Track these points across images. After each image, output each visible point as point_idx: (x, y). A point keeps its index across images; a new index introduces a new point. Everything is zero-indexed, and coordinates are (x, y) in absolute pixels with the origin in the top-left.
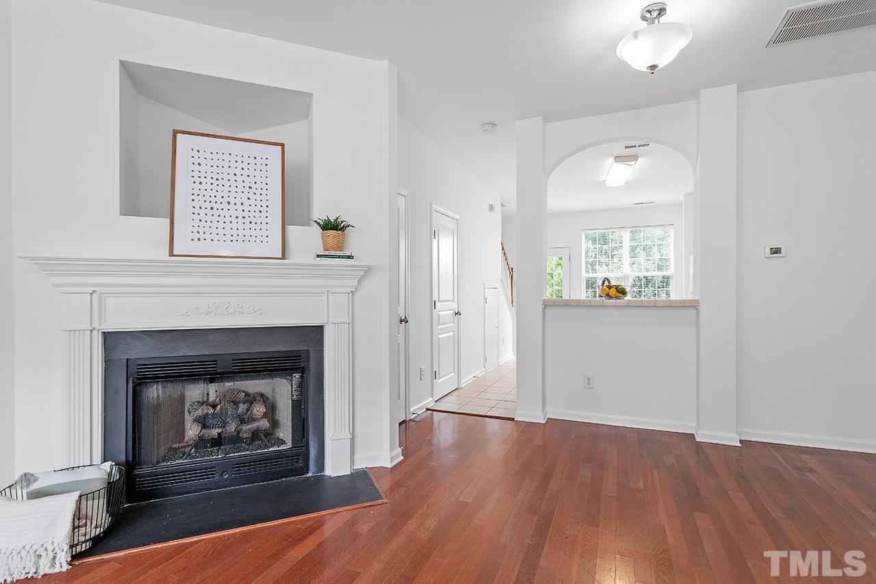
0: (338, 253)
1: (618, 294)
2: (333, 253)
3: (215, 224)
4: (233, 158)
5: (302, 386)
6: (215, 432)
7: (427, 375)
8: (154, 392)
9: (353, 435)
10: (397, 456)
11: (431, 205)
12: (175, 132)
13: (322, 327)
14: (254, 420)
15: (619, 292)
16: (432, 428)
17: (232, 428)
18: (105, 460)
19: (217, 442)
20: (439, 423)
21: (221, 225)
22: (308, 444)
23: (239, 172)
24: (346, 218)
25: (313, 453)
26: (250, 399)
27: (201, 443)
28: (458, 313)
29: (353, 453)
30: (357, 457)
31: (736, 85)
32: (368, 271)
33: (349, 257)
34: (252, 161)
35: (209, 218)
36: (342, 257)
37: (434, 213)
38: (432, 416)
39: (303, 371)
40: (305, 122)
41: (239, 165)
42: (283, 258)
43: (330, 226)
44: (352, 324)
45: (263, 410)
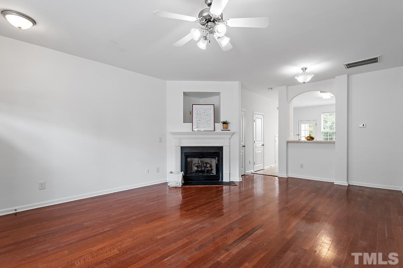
0: (226, 129)
1: (311, 139)
2: (225, 129)
3: (200, 124)
4: (204, 109)
5: (218, 160)
6: (200, 169)
7: (252, 163)
8: (189, 159)
9: (230, 172)
10: (241, 179)
11: (253, 112)
12: (193, 105)
13: (223, 147)
14: (207, 168)
15: (311, 138)
16: (253, 179)
17: (203, 169)
18: (181, 172)
19: (200, 172)
20: (256, 179)
21: (202, 124)
22: (219, 173)
23: (205, 112)
24: (228, 121)
25: (220, 176)
26: (207, 163)
27: (197, 171)
28: (263, 145)
29: (230, 177)
30: (231, 178)
31: (347, 75)
32: (234, 133)
33: (229, 130)
34: (207, 109)
35: (199, 123)
36: (228, 130)
37: (254, 114)
38: (254, 175)
39: (218, 157)
40: (218, 96)
41: (205, 110)
42: (214, 131)
43: (225, 123)
44: (230, 146)
45: (209, 165)
